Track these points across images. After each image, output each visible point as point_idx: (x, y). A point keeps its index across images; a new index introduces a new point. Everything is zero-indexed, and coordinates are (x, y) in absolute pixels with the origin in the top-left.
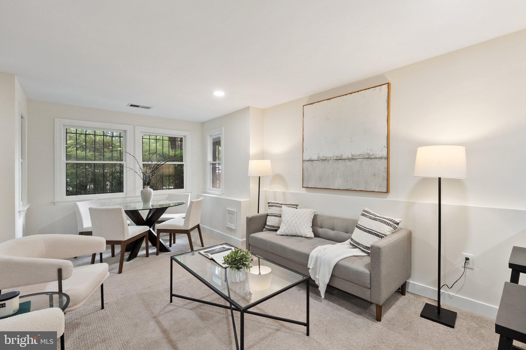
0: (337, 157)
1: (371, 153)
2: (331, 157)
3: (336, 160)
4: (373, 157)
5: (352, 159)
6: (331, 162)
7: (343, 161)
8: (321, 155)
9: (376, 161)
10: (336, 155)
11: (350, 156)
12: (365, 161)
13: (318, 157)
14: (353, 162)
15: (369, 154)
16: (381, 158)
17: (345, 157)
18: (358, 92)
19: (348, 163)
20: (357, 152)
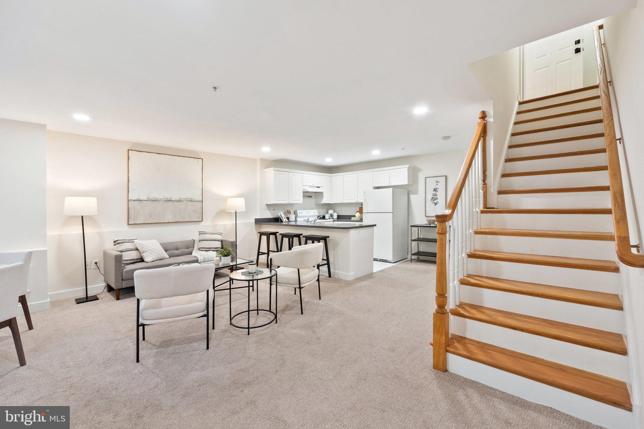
0: (167, 199)
1: (193, 198)
2: (161, 199)
3: (166, 201)
4: (194, 200)
5: (180, 201)
6: (161, 202)
7: (172, 202)
8: (151, 197)
9: (196, 203)
10: (166, 197)
11: (178, 199)
12: (189, 203)
13: (148, 198)
14: (180, 203)
15: (191, 199)
16: (199, 201)
17: (173, 199)
18: (184, 157)
19: (176, 203)
20: (183, 196)
